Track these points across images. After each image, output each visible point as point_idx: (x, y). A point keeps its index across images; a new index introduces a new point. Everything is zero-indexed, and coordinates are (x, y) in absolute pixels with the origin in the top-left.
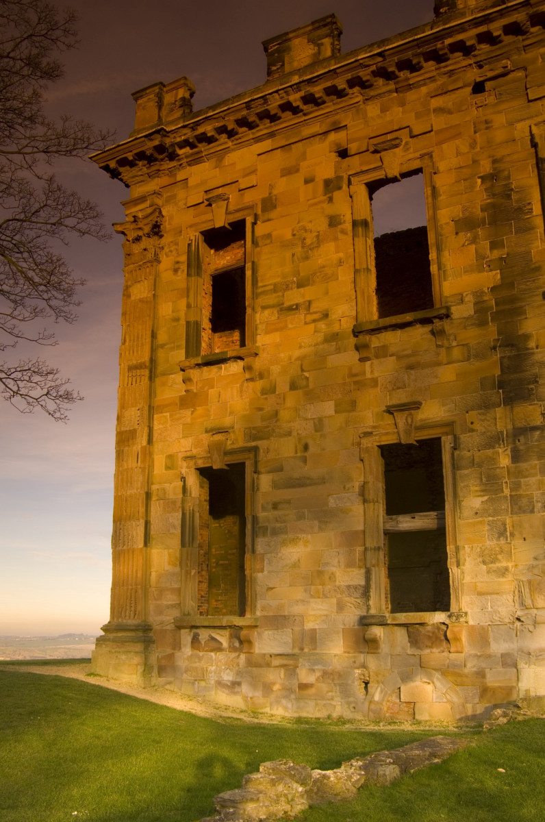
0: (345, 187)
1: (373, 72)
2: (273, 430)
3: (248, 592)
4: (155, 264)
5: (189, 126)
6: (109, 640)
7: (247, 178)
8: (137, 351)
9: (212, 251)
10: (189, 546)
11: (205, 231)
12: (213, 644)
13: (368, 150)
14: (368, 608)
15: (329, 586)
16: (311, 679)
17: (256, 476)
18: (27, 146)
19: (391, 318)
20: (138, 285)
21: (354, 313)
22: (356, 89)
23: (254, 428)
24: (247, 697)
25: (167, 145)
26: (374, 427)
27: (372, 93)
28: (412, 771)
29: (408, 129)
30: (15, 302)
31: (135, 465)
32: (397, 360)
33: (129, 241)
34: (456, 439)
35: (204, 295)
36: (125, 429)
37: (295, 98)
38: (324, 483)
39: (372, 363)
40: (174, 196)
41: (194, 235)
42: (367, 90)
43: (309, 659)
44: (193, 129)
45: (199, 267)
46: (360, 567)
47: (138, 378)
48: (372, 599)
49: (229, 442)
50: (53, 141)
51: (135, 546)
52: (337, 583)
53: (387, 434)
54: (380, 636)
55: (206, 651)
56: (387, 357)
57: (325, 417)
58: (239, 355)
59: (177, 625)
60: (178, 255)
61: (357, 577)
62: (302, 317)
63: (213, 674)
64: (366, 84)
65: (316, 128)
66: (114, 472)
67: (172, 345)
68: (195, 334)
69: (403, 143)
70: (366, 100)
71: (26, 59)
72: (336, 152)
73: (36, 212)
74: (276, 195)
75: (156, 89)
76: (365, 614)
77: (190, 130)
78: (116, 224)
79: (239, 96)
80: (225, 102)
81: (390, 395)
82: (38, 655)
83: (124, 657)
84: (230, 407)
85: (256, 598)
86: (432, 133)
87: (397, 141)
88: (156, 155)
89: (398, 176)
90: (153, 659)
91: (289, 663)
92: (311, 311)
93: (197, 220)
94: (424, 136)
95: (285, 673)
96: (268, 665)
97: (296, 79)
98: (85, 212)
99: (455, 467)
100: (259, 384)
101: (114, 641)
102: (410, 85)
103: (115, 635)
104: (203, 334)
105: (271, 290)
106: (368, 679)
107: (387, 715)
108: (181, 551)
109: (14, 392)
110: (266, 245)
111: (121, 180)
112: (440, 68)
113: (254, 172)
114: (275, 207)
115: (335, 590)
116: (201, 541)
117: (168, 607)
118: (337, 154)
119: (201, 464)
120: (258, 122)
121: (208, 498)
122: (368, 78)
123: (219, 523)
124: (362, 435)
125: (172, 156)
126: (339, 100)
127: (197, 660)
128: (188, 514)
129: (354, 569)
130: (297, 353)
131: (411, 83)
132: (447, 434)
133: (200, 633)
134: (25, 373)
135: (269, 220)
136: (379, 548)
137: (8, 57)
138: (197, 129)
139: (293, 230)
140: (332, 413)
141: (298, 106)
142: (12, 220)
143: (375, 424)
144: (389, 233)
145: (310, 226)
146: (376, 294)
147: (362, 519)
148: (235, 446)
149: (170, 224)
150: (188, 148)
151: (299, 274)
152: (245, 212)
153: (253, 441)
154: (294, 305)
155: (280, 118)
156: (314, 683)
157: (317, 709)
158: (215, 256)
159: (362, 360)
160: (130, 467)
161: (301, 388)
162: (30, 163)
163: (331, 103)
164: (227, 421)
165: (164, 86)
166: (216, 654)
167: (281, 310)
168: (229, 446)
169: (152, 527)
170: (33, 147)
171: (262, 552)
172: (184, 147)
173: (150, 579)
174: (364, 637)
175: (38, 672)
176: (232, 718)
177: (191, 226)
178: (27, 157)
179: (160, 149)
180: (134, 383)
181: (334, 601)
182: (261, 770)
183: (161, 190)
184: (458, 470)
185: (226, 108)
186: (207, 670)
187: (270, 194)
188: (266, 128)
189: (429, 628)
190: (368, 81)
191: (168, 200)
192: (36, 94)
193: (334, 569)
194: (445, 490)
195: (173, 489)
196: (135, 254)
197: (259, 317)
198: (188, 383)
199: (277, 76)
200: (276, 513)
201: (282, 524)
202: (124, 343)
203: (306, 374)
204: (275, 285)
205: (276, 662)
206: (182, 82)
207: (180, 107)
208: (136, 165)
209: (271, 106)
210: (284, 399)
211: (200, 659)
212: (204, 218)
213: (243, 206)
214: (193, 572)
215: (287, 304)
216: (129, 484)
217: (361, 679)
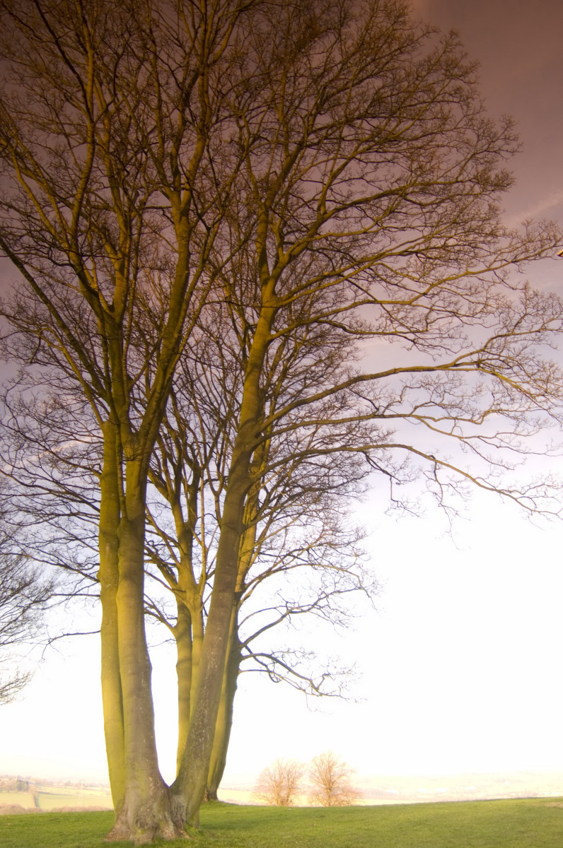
18: (495, 261)
30: (515, 418)
50: (520, 249)
71: (474, 178)
73: (518, 323)
109: (531, 510)
134: (539, 489)
137: (457, 182)
142: (496, 337)
162: (501, 276)
170: (501, 260)
178: (497, 272)
192: (493, 210)
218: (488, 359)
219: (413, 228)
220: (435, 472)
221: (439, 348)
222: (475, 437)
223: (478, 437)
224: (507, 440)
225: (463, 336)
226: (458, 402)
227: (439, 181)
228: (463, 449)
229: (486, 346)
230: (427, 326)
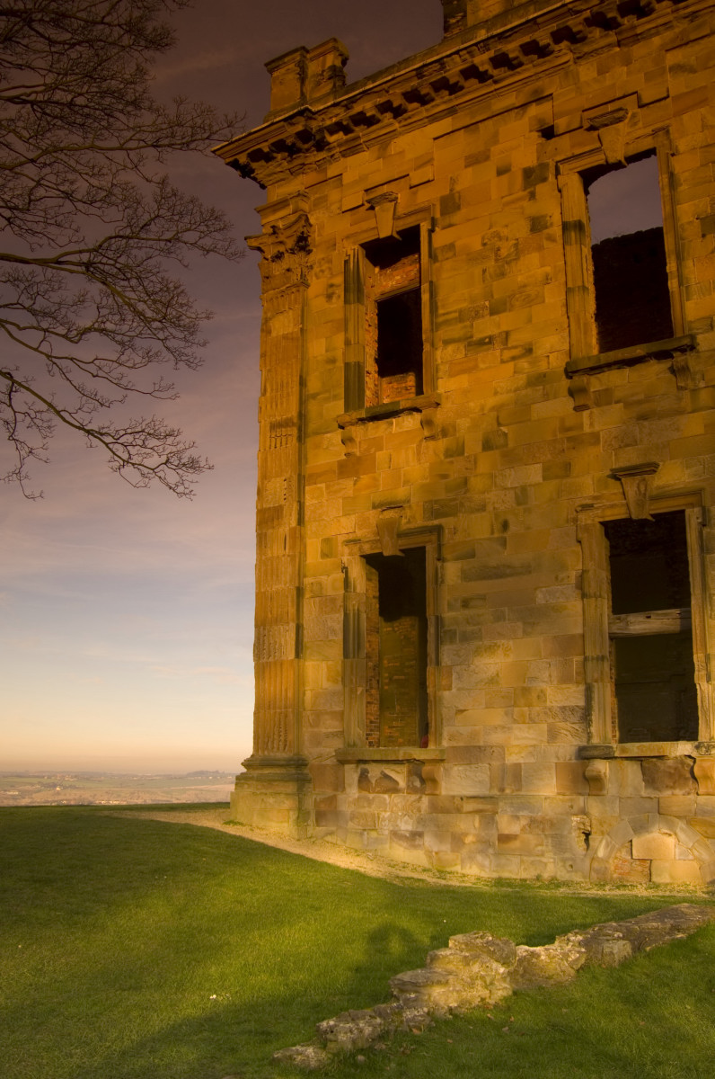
0: (551, 178)
1: (586, 20)
2: (462, 504)
3: (431, 716)
4: (302, 288)
5: (343, 104)
6: (252, 778)
7: (419, 171)
8: (282, 404)
9: (377, 270)
10: (354, 657)
11: (366, 243)
12: (387, 784)
13: (581, 127)
14: (590, 736)
15: (538, 708)
16: (514, 828)
17: (439, 564)
18: (131, 139)
19: (616, 351)
20: (281, 317)
21: (566, 347)
22: (565, 44)
23: (436, 502)
24: (431, 852)
25: (314, 130)
26: (595, 498)
27: (586, 49)
28: (648, 949)
29: (635, 95)
30: (122, 343)
31: (281, 552)
32: (625, 407)
33: (267, 260)
34: (705, 512)
35: (367, 327)
36: (268, 506)
37: (482, 60)
38: (530, 572)
39: (591, 413)
40: (324, 199)
41: (352, 248)
42: (578, 45)
43: (512, 803)
44: (347, 108)
45: (359, 290)
46: (578, 683)
47: (284, 439)
48: (594, 724)
49: (404, 521)
50: (165, 132)
51: (284, 658)
52: (548, 704)
53: (612, 506)
54: (605, 773)
55: (378, 792)
56: (610, 404)
57: (529, 485)
58: (415, 406)
59: (340, 758)
60: (332, 276)
61: (574, 696)
62: (498, 353)
63: (387, 822)
64: (578, 36)
65: (511, 100)
66: (255, 562)
67: (327, 395)
68: (357, 379)
69: (629, 115)
70: (578, 58)
71: (125, 24)
72: (538, 131)
73: (145, 225)
74: (459, 192)
75: (297, 56)
76: (585, 744)
77: (344, 108)
78: (250, 238)
79: (406, 61)
80: (388, 70)
81: (615, 455)
82: (162, 798)
83: (271, 800)
84: (404, 475)
85: (442, 723)
86: (667, 100)
87: (621, 114)
88: (300, 144)
89: (623, 160)
90: (309, 803)
91: (487, 807)
92: (509, 345)
93: (356, 228)
94: (658, 104)
95: (480, 821)
96: (459, 810)
97: (482, 35)
98: (210, 223)
99: (704, 550)
100: (442, 444)
101: (259, 779)
102: (637, 35)
103: (260, 772)
104: (367, 379)
105: (456, 319)
106: (589, 829)
107: (615, 876)
108: (343, 662)
109: (124, 461)
110: (447, 259)
111: (255, 179)
112: (678, 10)
113: (430, 161)
114: (458, 208)
115: (546, 713)
116: (370, 650)
117: (328, 736)
118: (540, 134)
119: (368, 549)
120: (433, 94)
121: (377, 594)
122: (580, 28)
123: (393, 627)
124: (579, 509)
125: (321, 145)
126: (542, 60)
127: (365, 805)
128: (352, 615)
129: (570, 686)
130: (492, 401)
131: (639, 32)
132: (692, 505)
133: (370, 770)
134: (137, 436)
135: (451, 226)
136: (602, 658)
137: (102, 23)
138: (352, 108)
139: (483, 238)
140: (541, 480)
141: (487, 71)
142: (115, 237)
143: (596, 494)
144: (612, 237)
145: (504, 232)
146: (596, 320)
147: (580, 619)
148: (412, 526)
149: (320, 235)
150: (341, 134)
151: (492, 296)
152: (420, 216)
153: (436, 519)
154: (486, 338)
155: (462, 88)
156: (518, 833)
157: (523, 867)
158: (381, 275)
159: (578, 409)
160: (275, 555)
161: (497, 448)
162: (136, 161)
163: (531, 65)
164: (401, 493)
165: (308, 52)
166: (390, 797)
167: (470, 344)
168: (404, 525)
169: (305, 632)
170: (139, 140)
171: (449, 663)
172: (336, 132)
173: (303, 700)
174: (584, 773)
175: (162, 820)
176: (413, 878)
177: (348, 237)
178: (132, 154)
179: (305, 136)
180: (278, 445)
181: (544, 727)
182: (450, 945)
183: (307, 190)
184: (709, 553)
185: (390, 78)
186: (379, 817)
187: (451, 190)
188: (445, 102)
189: (670, 762)
190: (580, 32)
191: (316, 205)
192: (141, 71)
193: (544, 686)
194: (691, 579)
195: (331, 582)
196: (275, 276)
197: (441, 355)
198: (350, 444)
199: (456, 31)
200: (467, 612)
201: (475, 628)
202: (264, 393)
203: (504, 429)
204: (460, 311)
205: (469, 806)
206: (331, 45)
207: (329, 79)
208: (274, 158)
209: (450, 72)
210: (476, 463)
211: (370, 802)
212: (365, 225)
213: (416, 208)
214: (360, 690)
215: (477, 336)
216: (275, 577)
217: (580, 829)
218: (100, 263)
219: (33, 69)
220: (10, 395)
221: (41, 236)
222: (66, 358)
223: (72, 359)
224: (106, 369)
225: (74, 226)
226: (53, 310)
227: (79, 15)
228: (49, 372)
229: (100, 246)
230: (29, 203)
